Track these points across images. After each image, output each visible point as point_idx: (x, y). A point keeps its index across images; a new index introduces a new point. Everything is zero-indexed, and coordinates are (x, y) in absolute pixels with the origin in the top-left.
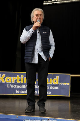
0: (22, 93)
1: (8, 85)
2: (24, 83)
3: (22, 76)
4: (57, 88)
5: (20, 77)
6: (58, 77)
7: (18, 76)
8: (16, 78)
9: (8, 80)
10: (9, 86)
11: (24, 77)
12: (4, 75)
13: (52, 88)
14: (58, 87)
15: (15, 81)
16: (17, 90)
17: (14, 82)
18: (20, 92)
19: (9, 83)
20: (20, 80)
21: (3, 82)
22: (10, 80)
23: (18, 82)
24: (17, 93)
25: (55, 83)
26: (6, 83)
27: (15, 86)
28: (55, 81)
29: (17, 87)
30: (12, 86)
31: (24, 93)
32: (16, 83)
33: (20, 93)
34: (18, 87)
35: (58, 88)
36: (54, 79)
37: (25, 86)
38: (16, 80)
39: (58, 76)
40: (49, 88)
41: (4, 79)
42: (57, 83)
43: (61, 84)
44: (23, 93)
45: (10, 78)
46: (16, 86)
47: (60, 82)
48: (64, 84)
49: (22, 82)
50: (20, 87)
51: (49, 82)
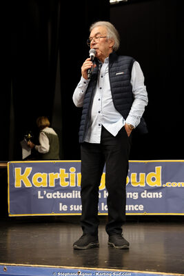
0: (74, 211)
1: (39, 192)
2: (76, 186)
3: (73, 170)
4: (159, 195)
5: (68, 171)
6: (159, 169)
7: (62, 170)
8: (57, 176)
9: (40, 180)
10: (41, 196)
11: (76, 172)
12: (29, 170)
13: (145, 197)
14: (160, 193)
15: (56, 183)
16: (61, 204)
17: (52, 185)
18: (69, 208)
19: (42, 189)
20: (67, 180)
21: (28, 185)
22: (44, 180)
23: (63, 184)
24: (63, 212)
25: (152, 184)
26: (34, 189)
27: (56, 195)
28: (154, 179)
29: (62, 197)
30: (50, 196)
32: (57, 188)
33: (68, 211)
34: (65, 197)
35: (161, 196)
36: (151, 175)
37: (79, 193)
38: (57, 181)
39: (161, 167)
40: (139, 195)
41: (30, 178)
42: (158, 183)
43: (168, 185)
44: (75, 209)
45: (43, 176)
46: (58, 193)
47: (164, 181)
48: (174, 185)
49: (73, 185)
50: (68, 197)
51: (138, 180)
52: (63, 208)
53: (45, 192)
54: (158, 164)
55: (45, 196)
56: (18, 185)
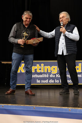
0: (43, 83)
2: (44, 72)
3: (42, 65)
5: (40, 65)
7: (38, 65)
8: (36, 67)
11: (44, 66)
14: (81, 75)
17: (34, 71)
18: (41, 82)
20: (40, 69)
23: (38, 71)
24: (38, 83)
27: (35, 76)
31: (46, 83)
32: (36, 73)
34: (39, 77)
35: (81, 76)
36: (77, 67)
37: (45, 75)
38: (36, 70)
39: (81, 64)
42: (80, 71)
44: (44, 82)
49: (42, 71)
50: (41, 77)
52: (38, 81)
54: (80, 62)
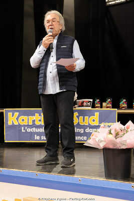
1: (23, 128)
5: (40, 115)
6: (97, 114)
7: (37, 115)
8: (34, 118)
9: (23, 120)
10: (24, 130)
12: (17, 114)
13: (88, 131)
15: (33, 122)
16: (36, 135)
17: (31, 123)
18: (40, 138)
19: (24, 126)
20: (40, 121)
21: (16, 123)
22: (26, 121)
23: (37, 123)
24: (37, 140)
25: (92, 124)
26: (19, 126)
28: (94, 121)
30: (29, 130)
32: (34, 125)
33: (40, 140)
34: (38, 131)
36: (92, 118)
38: (34, 121)
40: (84, 130)
41: (17, 119)
42: (96, 123)
45: (25, 118)
46: (34, 129)
47: (100, 122)
48: (107, 124)
50: (40, 131)
51: (84, 121)
52: (37, 138)
53: (26, 128)
54: (97, 111)
55: (26, 130)
56: (10, 123)
